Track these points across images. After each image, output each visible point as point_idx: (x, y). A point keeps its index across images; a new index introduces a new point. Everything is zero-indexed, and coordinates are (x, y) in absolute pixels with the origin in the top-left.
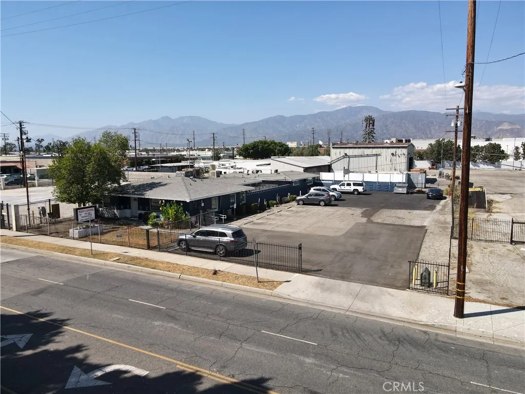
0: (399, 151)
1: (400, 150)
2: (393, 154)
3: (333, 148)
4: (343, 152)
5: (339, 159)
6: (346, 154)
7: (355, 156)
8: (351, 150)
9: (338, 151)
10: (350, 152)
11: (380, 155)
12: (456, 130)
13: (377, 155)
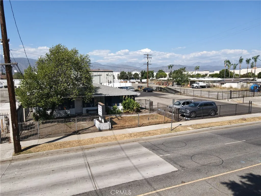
0: (110, 73)
2: (107, 75)
12: (148, 63)
13: (100, 75)
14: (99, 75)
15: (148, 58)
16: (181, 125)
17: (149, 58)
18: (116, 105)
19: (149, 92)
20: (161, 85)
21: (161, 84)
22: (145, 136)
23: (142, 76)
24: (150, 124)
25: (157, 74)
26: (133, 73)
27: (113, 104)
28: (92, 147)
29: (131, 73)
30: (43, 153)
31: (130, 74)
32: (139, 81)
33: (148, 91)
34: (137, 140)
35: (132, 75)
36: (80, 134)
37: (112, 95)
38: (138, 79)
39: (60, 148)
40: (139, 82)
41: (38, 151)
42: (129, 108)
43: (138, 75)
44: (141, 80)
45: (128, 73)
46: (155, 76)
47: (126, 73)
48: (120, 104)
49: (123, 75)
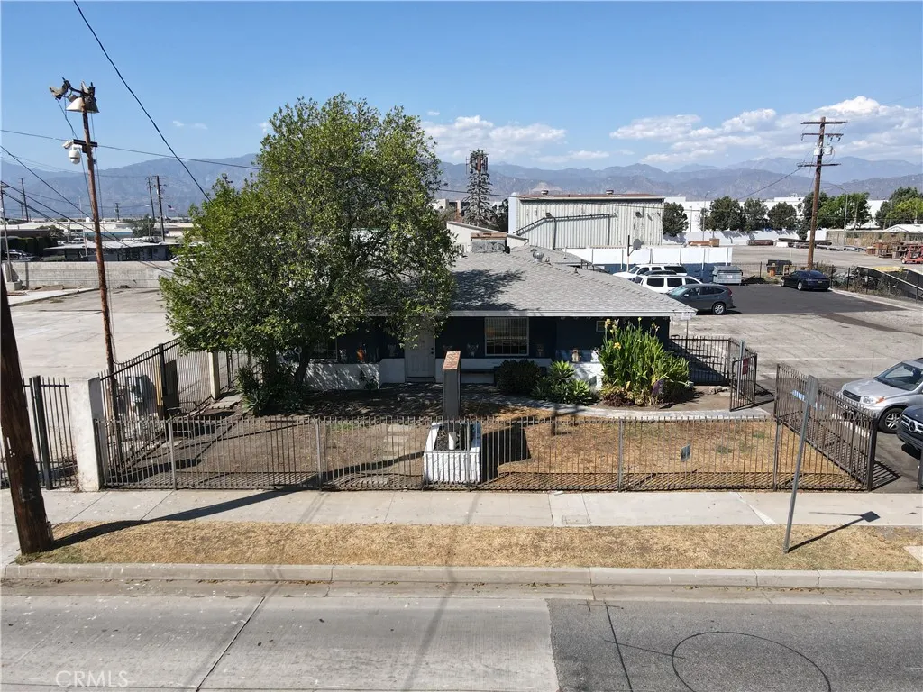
0: (650, 209)
1: (651, 205)
2: (638, 214)
3: (524, 202)
4: (542, 210)
5: (534, 226)
6: (548, 214)
7: (568, 219)
8: (560, 206)
9: (533, 207)
10: (556, 210)
11: (614, 215)
12: (819, 162)
13: (609, 216)
14: (604, 216)
15: (822, 137)
16: (874, 523)
17: (829, 135)
18: (575, 357)
19: (811, 290)
20: (891, 256)
21: (894, 254)
22: (610, 561)
23: (808, 214)
24: (690, 482)
25: (884, 205)
26: (770, 205)
27: (563, 352)
28: (322, 578)
29: (758, 204)
30: (117, 572)
31: (755, 207)
32: (795, 236)
33: (805, 284)
34: (554, 579)
35: (764, 214)
36: (334, 489)
37: (553, 311)
38: (791, 228)
39: (188, 560)
40: (791, 243)
41: (103, 560)
42: (627, 377)
43: (791, 210)
44: (802, 234)
45: (749, 204)
46: (874, 216)
47: (737, 205)
48: (595, 355)
49: (722, 213)
